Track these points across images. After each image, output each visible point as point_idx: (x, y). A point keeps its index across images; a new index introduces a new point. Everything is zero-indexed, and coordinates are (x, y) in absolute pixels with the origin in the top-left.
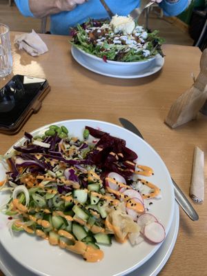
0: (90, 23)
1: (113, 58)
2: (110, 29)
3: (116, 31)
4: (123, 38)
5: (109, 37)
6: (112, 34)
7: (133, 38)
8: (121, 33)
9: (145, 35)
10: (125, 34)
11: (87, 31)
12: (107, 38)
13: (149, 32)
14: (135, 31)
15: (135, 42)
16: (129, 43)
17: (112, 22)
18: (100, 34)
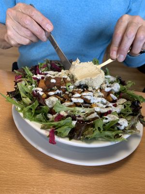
0: (46, 66)
1: (67, 133)
2: (69, 79)
3: (77, 83)
4: (88, 95)
5: (66, 90)
6: (72, 87)
7: (102, 94)
8: (84, 87)
9: (117, 87)
10: (90, 89)
11: (39, 77)
12: (64, 92)
13: (122, 83)
14: (104, 85)
15: (105, 101)
16: (96, 101)
17: (72, 71)
18: (54, 84)
